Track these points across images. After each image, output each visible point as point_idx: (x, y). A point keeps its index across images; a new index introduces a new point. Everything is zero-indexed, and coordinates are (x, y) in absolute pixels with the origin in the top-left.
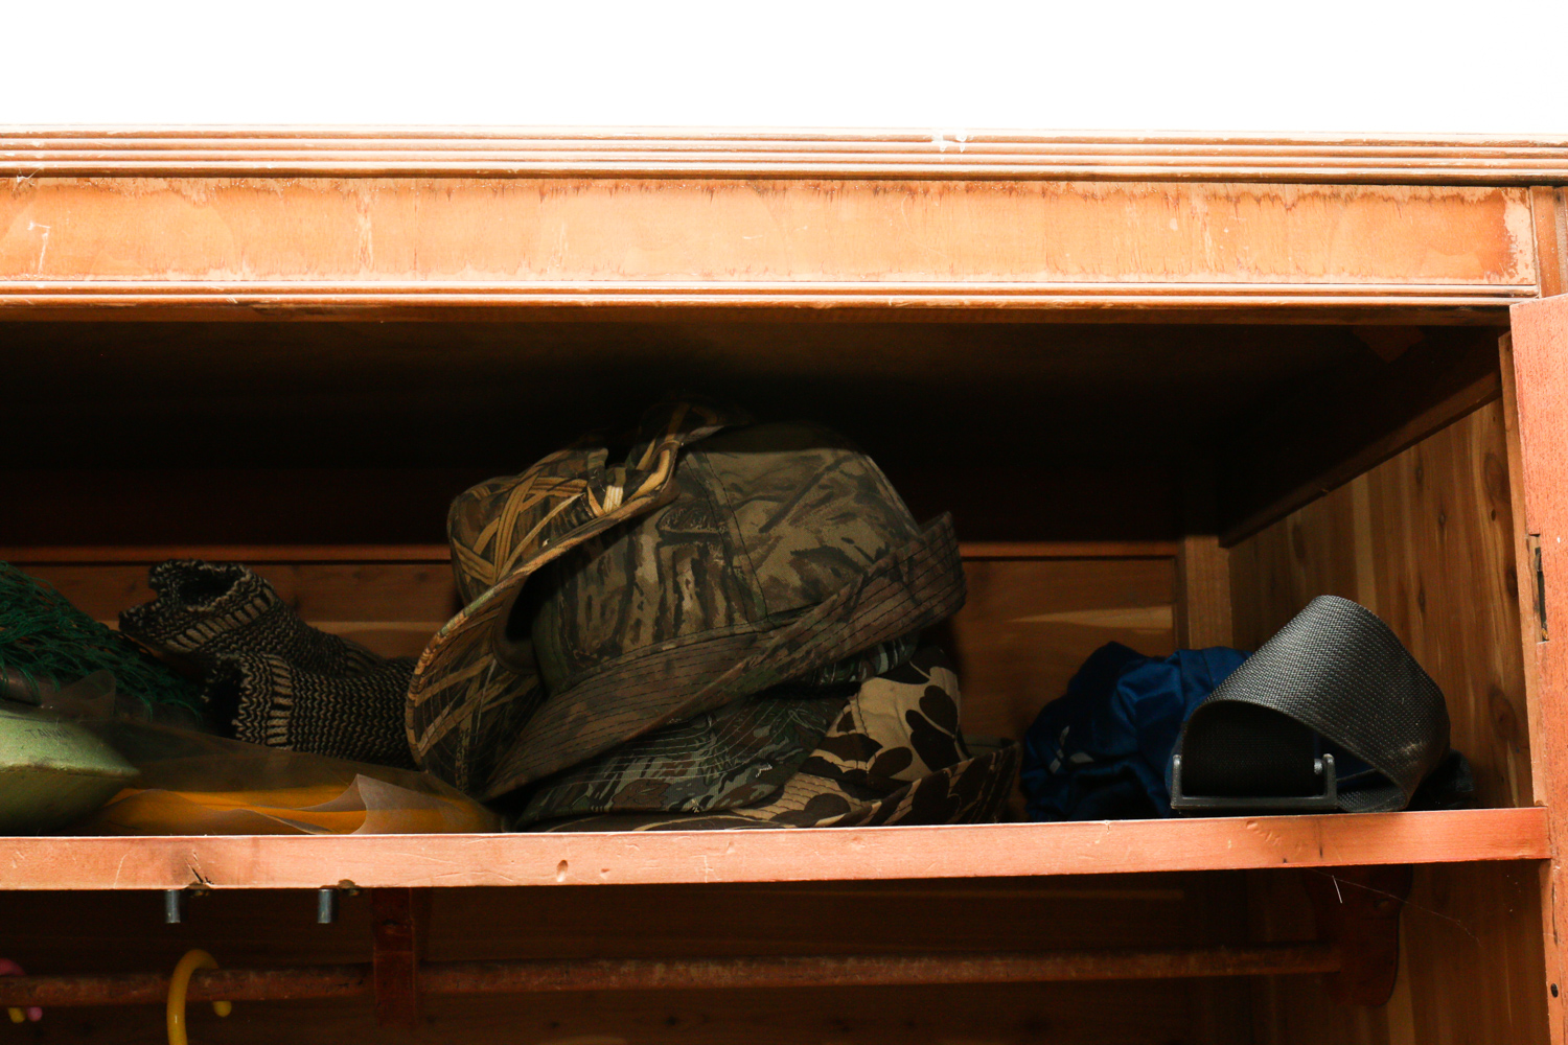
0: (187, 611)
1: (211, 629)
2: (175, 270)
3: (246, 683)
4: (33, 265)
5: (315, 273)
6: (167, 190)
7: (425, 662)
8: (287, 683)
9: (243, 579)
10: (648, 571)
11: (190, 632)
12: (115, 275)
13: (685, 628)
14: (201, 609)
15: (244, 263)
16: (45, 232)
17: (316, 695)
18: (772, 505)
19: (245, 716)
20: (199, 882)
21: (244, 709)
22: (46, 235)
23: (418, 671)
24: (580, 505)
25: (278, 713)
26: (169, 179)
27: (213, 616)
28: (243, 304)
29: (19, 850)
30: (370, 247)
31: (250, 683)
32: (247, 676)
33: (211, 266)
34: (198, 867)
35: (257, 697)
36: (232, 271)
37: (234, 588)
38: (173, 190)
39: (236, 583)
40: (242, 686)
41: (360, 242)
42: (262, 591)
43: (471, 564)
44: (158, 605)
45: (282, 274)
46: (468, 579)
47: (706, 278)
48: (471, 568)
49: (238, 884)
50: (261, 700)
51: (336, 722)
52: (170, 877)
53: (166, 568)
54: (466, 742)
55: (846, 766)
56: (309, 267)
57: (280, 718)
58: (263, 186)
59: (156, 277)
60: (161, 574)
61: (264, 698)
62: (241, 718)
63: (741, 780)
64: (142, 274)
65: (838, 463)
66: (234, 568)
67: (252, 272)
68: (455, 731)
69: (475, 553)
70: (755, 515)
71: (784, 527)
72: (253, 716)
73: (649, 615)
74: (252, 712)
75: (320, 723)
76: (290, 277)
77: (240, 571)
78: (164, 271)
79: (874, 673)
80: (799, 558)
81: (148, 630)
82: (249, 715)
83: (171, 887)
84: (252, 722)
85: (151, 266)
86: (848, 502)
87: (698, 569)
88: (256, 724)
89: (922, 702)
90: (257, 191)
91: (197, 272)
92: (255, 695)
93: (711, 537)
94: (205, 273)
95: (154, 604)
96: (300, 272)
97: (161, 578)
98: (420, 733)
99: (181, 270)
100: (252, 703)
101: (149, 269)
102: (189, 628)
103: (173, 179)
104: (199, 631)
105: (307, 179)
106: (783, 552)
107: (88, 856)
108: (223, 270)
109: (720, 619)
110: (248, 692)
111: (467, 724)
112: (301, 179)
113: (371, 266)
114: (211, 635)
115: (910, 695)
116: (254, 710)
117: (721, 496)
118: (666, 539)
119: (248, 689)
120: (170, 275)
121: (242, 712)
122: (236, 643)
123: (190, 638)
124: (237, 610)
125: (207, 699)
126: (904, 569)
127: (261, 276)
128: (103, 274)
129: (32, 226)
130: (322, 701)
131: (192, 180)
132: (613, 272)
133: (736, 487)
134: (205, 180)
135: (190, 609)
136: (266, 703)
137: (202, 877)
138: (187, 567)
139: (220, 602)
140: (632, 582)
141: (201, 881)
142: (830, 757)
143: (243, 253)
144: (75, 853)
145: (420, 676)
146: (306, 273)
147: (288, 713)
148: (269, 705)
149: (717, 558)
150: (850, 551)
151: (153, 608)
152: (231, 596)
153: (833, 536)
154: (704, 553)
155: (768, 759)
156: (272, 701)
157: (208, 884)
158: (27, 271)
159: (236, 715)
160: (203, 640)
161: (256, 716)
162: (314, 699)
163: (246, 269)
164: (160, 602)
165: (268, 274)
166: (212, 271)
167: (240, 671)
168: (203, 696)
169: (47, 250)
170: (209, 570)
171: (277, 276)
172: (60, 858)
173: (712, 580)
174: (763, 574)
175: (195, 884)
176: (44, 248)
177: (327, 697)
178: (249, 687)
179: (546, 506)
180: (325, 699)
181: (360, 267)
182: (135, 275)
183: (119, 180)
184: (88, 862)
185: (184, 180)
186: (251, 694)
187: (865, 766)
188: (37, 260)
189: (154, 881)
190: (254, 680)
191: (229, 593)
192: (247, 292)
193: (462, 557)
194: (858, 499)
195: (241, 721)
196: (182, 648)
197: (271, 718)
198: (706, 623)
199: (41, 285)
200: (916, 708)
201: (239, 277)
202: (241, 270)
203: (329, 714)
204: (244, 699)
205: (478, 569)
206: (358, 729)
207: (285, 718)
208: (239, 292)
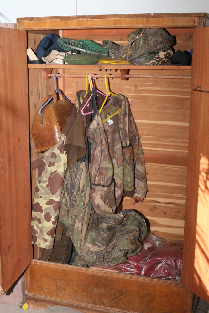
8: (113, 51)
10: (141, 42)
13: (144, 48)
18: (152, 37)
24: (135, 37)
32: (110, 51)
42: (111, 43)
52: (100, 68)
54: (128, 56)
55: (157, 59)
63: (146, 61)
65: (159, 32)
68: (127, 55)
70: (150, 37)
71: (153, 39)
73: (141, 46)
79: (161, 51)
80: (154, 41)
86: (159, 36)
87: (145, 42)
89: (166, 54)
93: (146, 40)
98: (123, 56)
106: (152, 41)
109: (146, 47)
111: (128, 55)
115: (165, 53)
117: (148, 36)
118: (143, 40)
126: (162, 42)
130: (116, 53)
133: (149, 35)
138: (105, 41)
140: (140, 43)
142: (155, 59)
149: (146, 42)
150: (158, 41)
151: (103, 45)
153: (157, 39)
154: (145, 41)
155: (149, 59)
160: (107, 47)
161: (111, 54)
170: (107, 41)
173: (146, 44)
174: (150, 43)
179: (133, 37)
187: (159, 59)
194: (160, 36)
195: (109, 55)
196: (105, 48)
198: (145, 47)
200: (165, 54)
207: (113, 54)
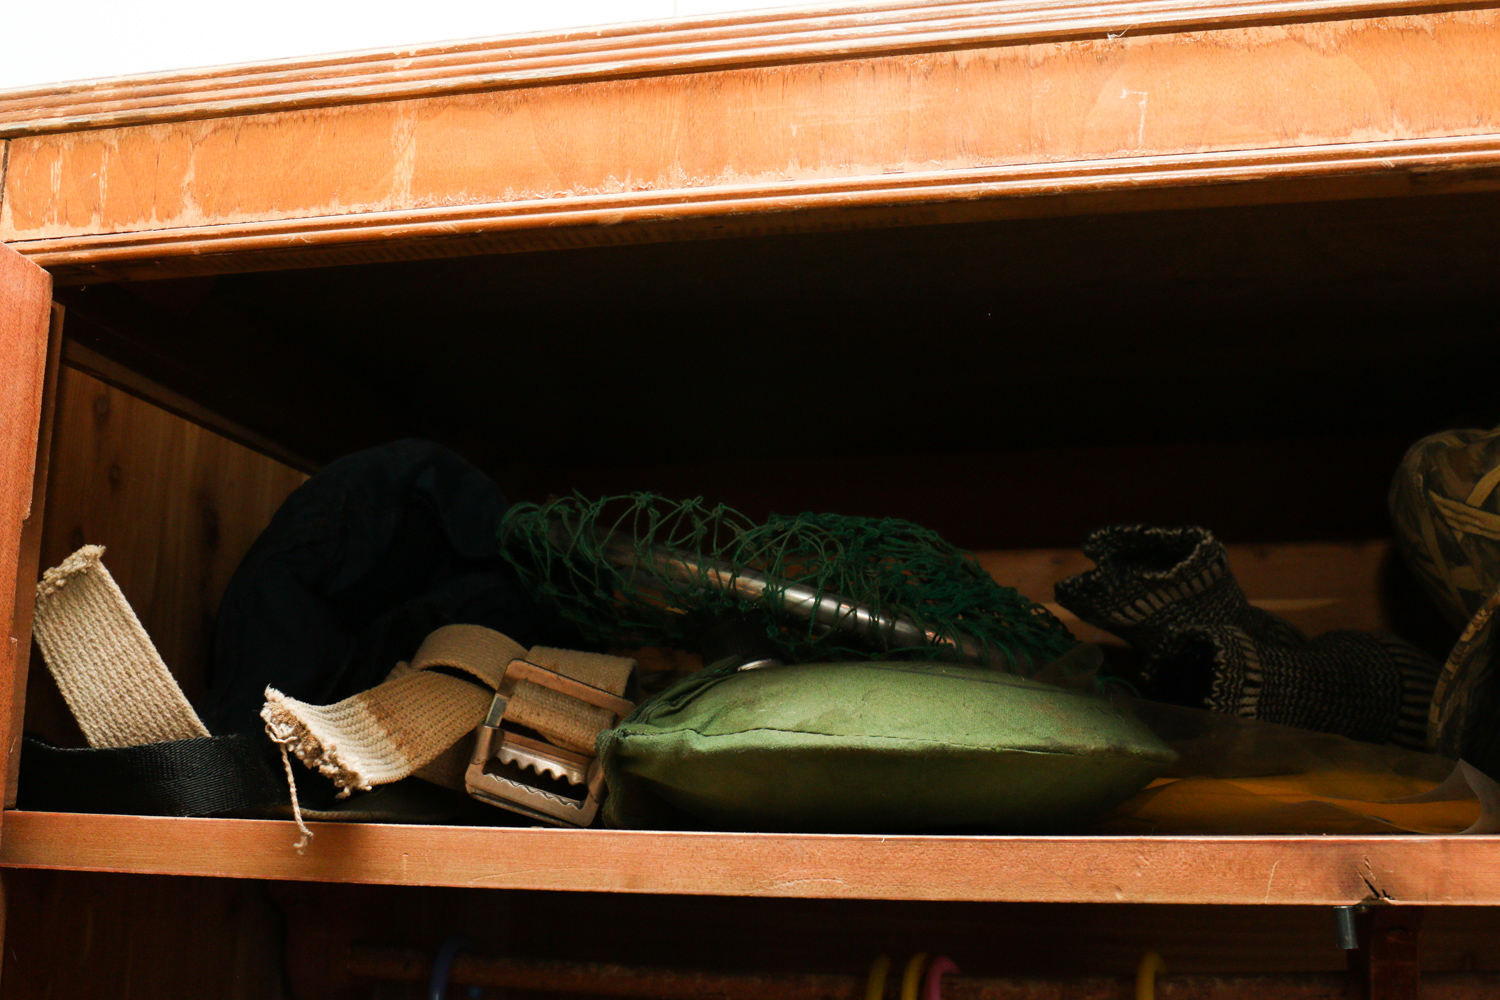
0: (1142, 579)
1: (1161, 600)
2: (1309, 133)
3: (1220, 656)
4: (1131, 139)
5: (1489, 125)
6: (1287, 39)
7: (1477, 626)
8: (1255, 657)
9: (1204, 542)
11: (1140, 603)
12: (1234, 143)
14: (1160, 576)
15: (1395, 118)
16: (1141, 99)
17: (1283, 670)
19: (1218, 694)
20: (1375, 897)
21: (1218, 685)
22: (1144, 102)
23: (1465, 637)
25: (1249, 690)
26: (1287, 26)
27: (1166, 585)
28: (1401, 169)
29: (1142, 853)
31: (1225, 655)
32: (1220, 649)
33: (1354, 125)
34: (1372, 877)
35: (1231, 672)
36: (1381, 129)
37: (1196, 552)
38: (1295, 39)
39: (1198, 546)
40: (1216, 660)
42: (1220, 556)
43: (1463, 518)
44: (1098, 574)
45: (1446, 129)
46: (1459, 536)
48: (1462, 523)
49: (1427, 899)
50: (1235, 676)
51: (1303, 701)
52: (1336, 890)
53: (1102, 535)
56: (1480, 117)
57: (1250, 696)
58: (1408, 25)
59: (1285, 142)
60: (1095, 541)
61: (1237, 673)
62: (1214, 695)
64: (1268, 140)
66: (1191, 531)
67: (1407, 129)
69: (1470, 506)
72: (1226, 694)
74: (1225, 689)
75: (1286, 702)
76: (1457, 132)
77: (1199, 534)
78: (1296, 135)
81: (1094, 601)
82: (1222, 692)
83: (1345, 903)
84: (1226, 700)
85: (1278, 130)
88: (1230, 703)
90: (1402, 31)
91: (1336, 134)
92: (1230, 670)
95: (1094, 573)
96: (1469, 125)
97: (1094, 546)
99: (1316, 132)
100: (1226, 678)
101: (1276, 134)
102: (1138, 598)
103: (1294, 25)
104: (1148, 602)
105: (1463, 12)
107: (1230, 862)
108: (1370, 128)
110: (1222, 667)
112: (1456, 13)
114: (1159, 605)
116: (1229, 687)
119: (1222, 664)
121: (1216, 689)
122: (1185, 614)
123: (1138, 610)
124: (1195, 577)
125: (1147, 677)
127: (1418, 132)
128: (1219, 143)
129: (1125, 93)
130: (1288, 676)
131: (1317, 24)
134: (1332, 24)
135: (1147, 576)
136: (1239, 678)
137: (1379, 890)
138: (1129, 532)
139: (1181, 569)
141: (1378, 895)
143: (1392, 107)
144: (1213, 858)
145: (1464, 644)
146: (1476, 126)
147: (1258, 690)
148: (1241, 681)
151: (1093, 578)
152: (1193, 561)
156: (1245, 678)
157: (1386, 899)
158: (1125, 147)
159: (1209, 693)
160: (1150, 612)
161: (1229, 693)
162: (1281, 675)
163: (1398, 126)
164: (1100, 571)
165: (1428, 130)
166: (1355, 131)
167: (1213, 643)
168: (1143, 674)
169: (1146, 120)
170: (1158, 534)
171: (1440, 132)
172: (1194, 864)
175: (1368, 898)
176: (1143, 118)
177: (1294, 672)
178: (1223, 661)
180: (1291, 674)
182: (1259, 142)
183: (1226, 32)
184: (1230, 869)
185: (1307, 26)
186: (1225, 669)
188: (1135, 130)
189: (1319, 895)
190: (1227, 653)
191: (1191, 557)
192: (1404, 152)
193: (1446, 512)
195: (1213, 699)
196: (1128, 621)
197: (1243, 695)
199: (1147, 162)
201: (1390, 136)
202: (1392, 126)
203: (1296, 691)
204: (1218, 674)
205: (1477, 523)
206: (1325, 708)
207: (1255, 696)
208: (1395, 153)
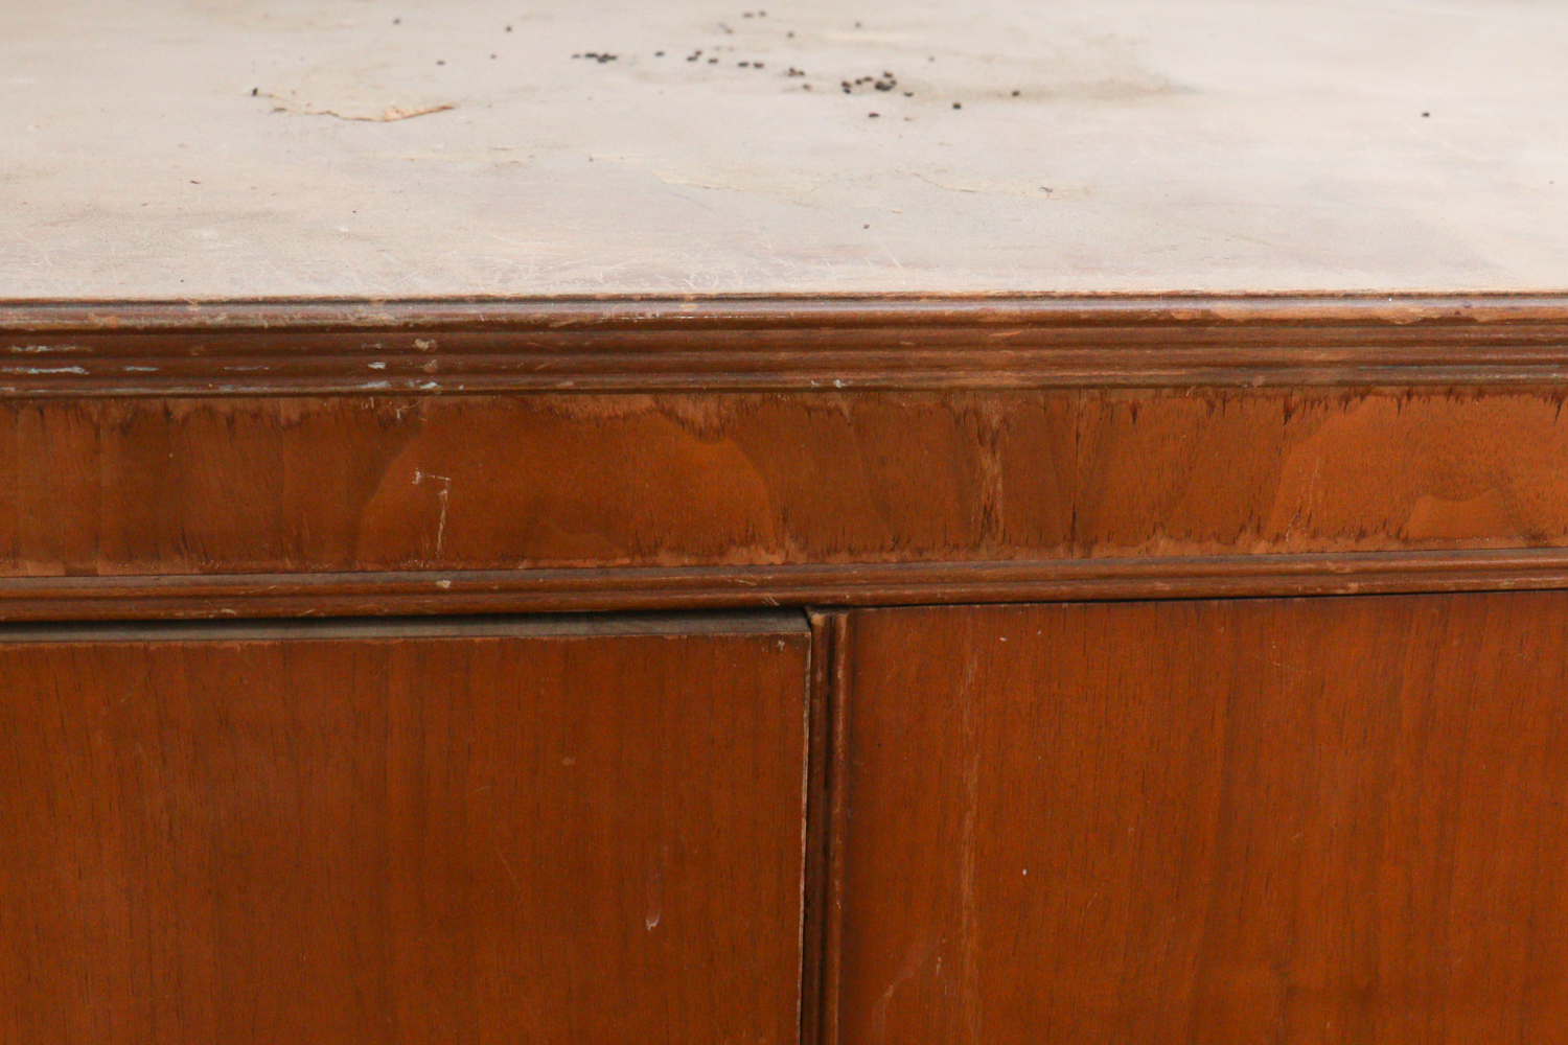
4: (427, 544)
12: (569, 559)
16: (442, 487)
22: (445, 491)
30: (999, 506)
33: (732, 541)
36: (767, 550)
41: (984, 496)
45: (852, 553)
47: (1533, 543)
56: (897, 540)
67: (801, 550)
76: (865, 557)
78: (654, 552)
94: (722, 553)
96: (881, 548)
99: (678, 549)
108: (753, 547)
113: (1000, 537)
120: (665, 558)
127: (815, 555)
128: (548, 558)
129: (418, 476)
132: (1389, 537)
143: (785, 520)
146: (892, 550)
158: (418, 556)
163: (791, 545)
165: (829, 552)
169: (448, 517)
176: (443, 514)
181: (982, 537)
188: (433, 536)
202: (782, 546)
